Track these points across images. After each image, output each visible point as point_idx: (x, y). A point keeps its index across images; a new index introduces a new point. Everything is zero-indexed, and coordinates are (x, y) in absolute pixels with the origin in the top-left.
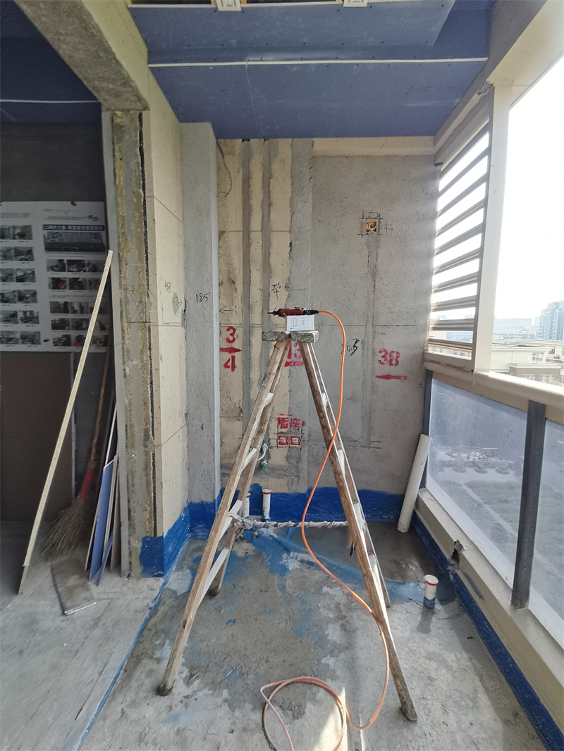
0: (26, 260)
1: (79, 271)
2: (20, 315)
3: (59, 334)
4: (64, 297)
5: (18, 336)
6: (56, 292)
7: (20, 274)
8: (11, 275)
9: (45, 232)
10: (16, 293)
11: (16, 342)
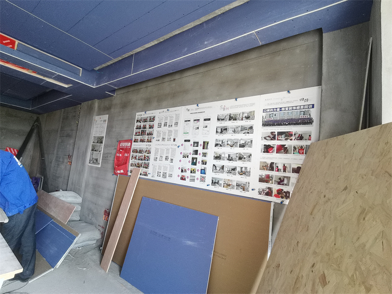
0: (248, 133)
1: (286, 139)
2: (238, 169)
3: (264, 186)
4: (271, 158)
5: (235, 184)
6: (266, 155)
7: (242, 142)
8: (237, 143)
9: (264, 114)
10: (238, 155)
11: (233, 188)
